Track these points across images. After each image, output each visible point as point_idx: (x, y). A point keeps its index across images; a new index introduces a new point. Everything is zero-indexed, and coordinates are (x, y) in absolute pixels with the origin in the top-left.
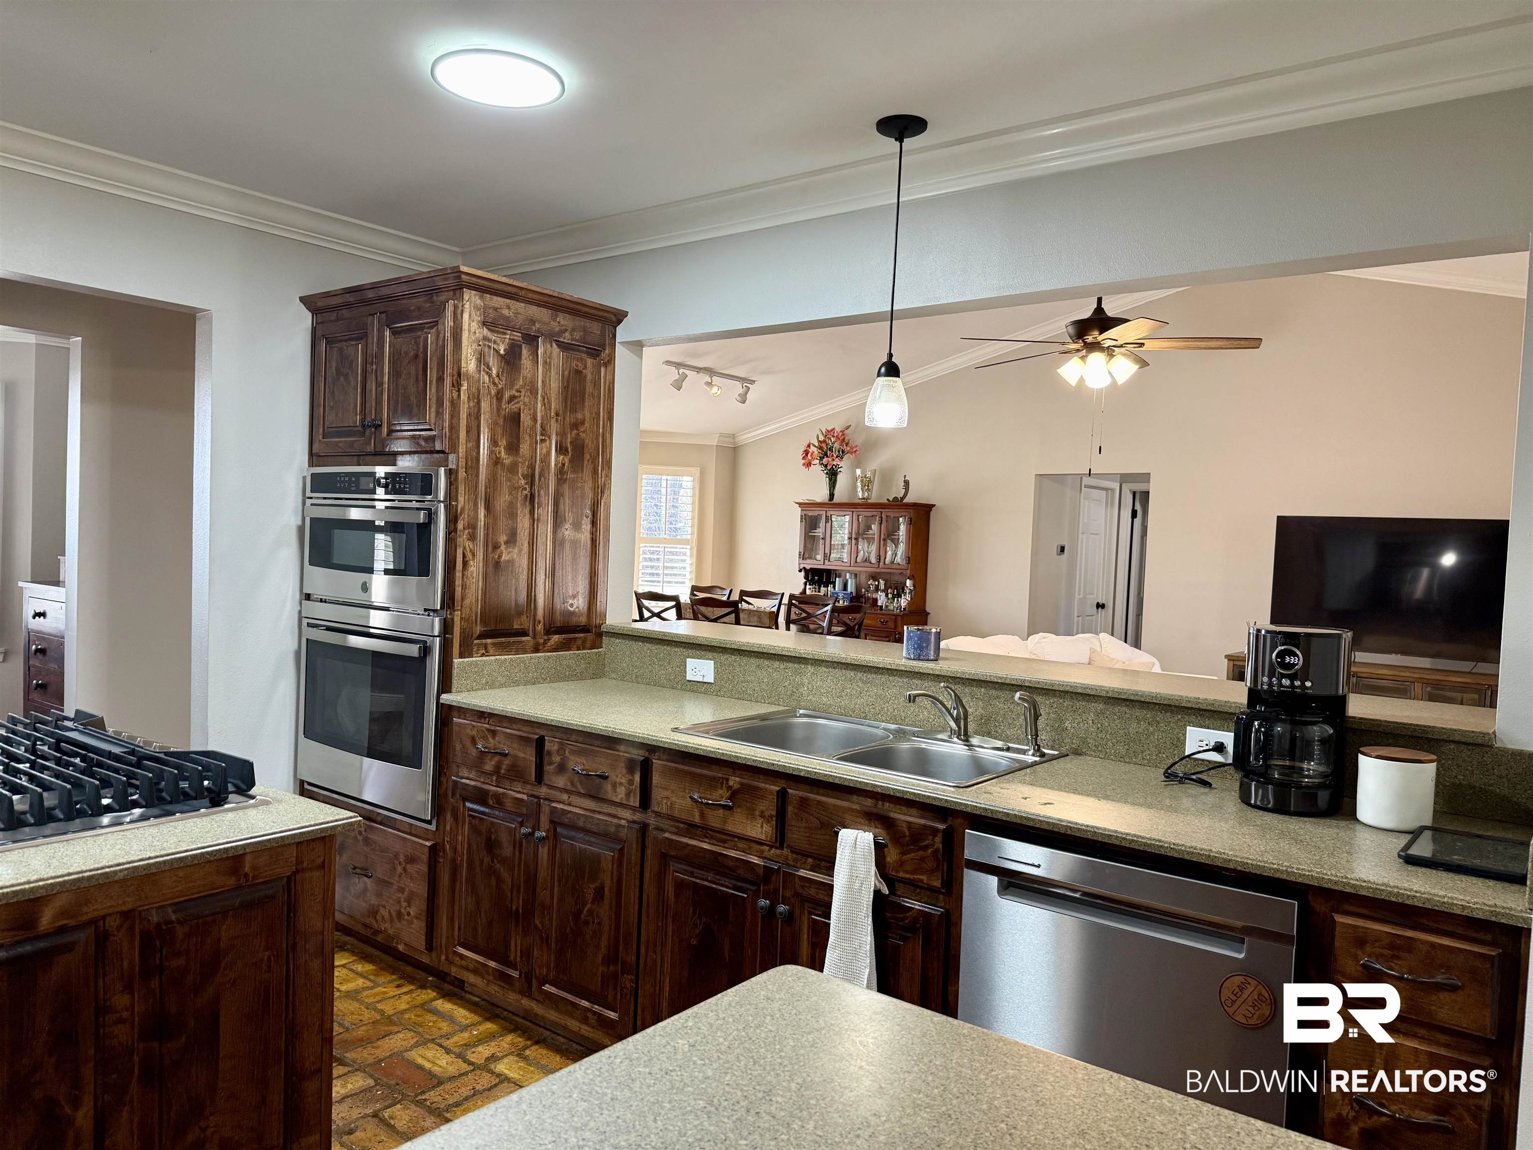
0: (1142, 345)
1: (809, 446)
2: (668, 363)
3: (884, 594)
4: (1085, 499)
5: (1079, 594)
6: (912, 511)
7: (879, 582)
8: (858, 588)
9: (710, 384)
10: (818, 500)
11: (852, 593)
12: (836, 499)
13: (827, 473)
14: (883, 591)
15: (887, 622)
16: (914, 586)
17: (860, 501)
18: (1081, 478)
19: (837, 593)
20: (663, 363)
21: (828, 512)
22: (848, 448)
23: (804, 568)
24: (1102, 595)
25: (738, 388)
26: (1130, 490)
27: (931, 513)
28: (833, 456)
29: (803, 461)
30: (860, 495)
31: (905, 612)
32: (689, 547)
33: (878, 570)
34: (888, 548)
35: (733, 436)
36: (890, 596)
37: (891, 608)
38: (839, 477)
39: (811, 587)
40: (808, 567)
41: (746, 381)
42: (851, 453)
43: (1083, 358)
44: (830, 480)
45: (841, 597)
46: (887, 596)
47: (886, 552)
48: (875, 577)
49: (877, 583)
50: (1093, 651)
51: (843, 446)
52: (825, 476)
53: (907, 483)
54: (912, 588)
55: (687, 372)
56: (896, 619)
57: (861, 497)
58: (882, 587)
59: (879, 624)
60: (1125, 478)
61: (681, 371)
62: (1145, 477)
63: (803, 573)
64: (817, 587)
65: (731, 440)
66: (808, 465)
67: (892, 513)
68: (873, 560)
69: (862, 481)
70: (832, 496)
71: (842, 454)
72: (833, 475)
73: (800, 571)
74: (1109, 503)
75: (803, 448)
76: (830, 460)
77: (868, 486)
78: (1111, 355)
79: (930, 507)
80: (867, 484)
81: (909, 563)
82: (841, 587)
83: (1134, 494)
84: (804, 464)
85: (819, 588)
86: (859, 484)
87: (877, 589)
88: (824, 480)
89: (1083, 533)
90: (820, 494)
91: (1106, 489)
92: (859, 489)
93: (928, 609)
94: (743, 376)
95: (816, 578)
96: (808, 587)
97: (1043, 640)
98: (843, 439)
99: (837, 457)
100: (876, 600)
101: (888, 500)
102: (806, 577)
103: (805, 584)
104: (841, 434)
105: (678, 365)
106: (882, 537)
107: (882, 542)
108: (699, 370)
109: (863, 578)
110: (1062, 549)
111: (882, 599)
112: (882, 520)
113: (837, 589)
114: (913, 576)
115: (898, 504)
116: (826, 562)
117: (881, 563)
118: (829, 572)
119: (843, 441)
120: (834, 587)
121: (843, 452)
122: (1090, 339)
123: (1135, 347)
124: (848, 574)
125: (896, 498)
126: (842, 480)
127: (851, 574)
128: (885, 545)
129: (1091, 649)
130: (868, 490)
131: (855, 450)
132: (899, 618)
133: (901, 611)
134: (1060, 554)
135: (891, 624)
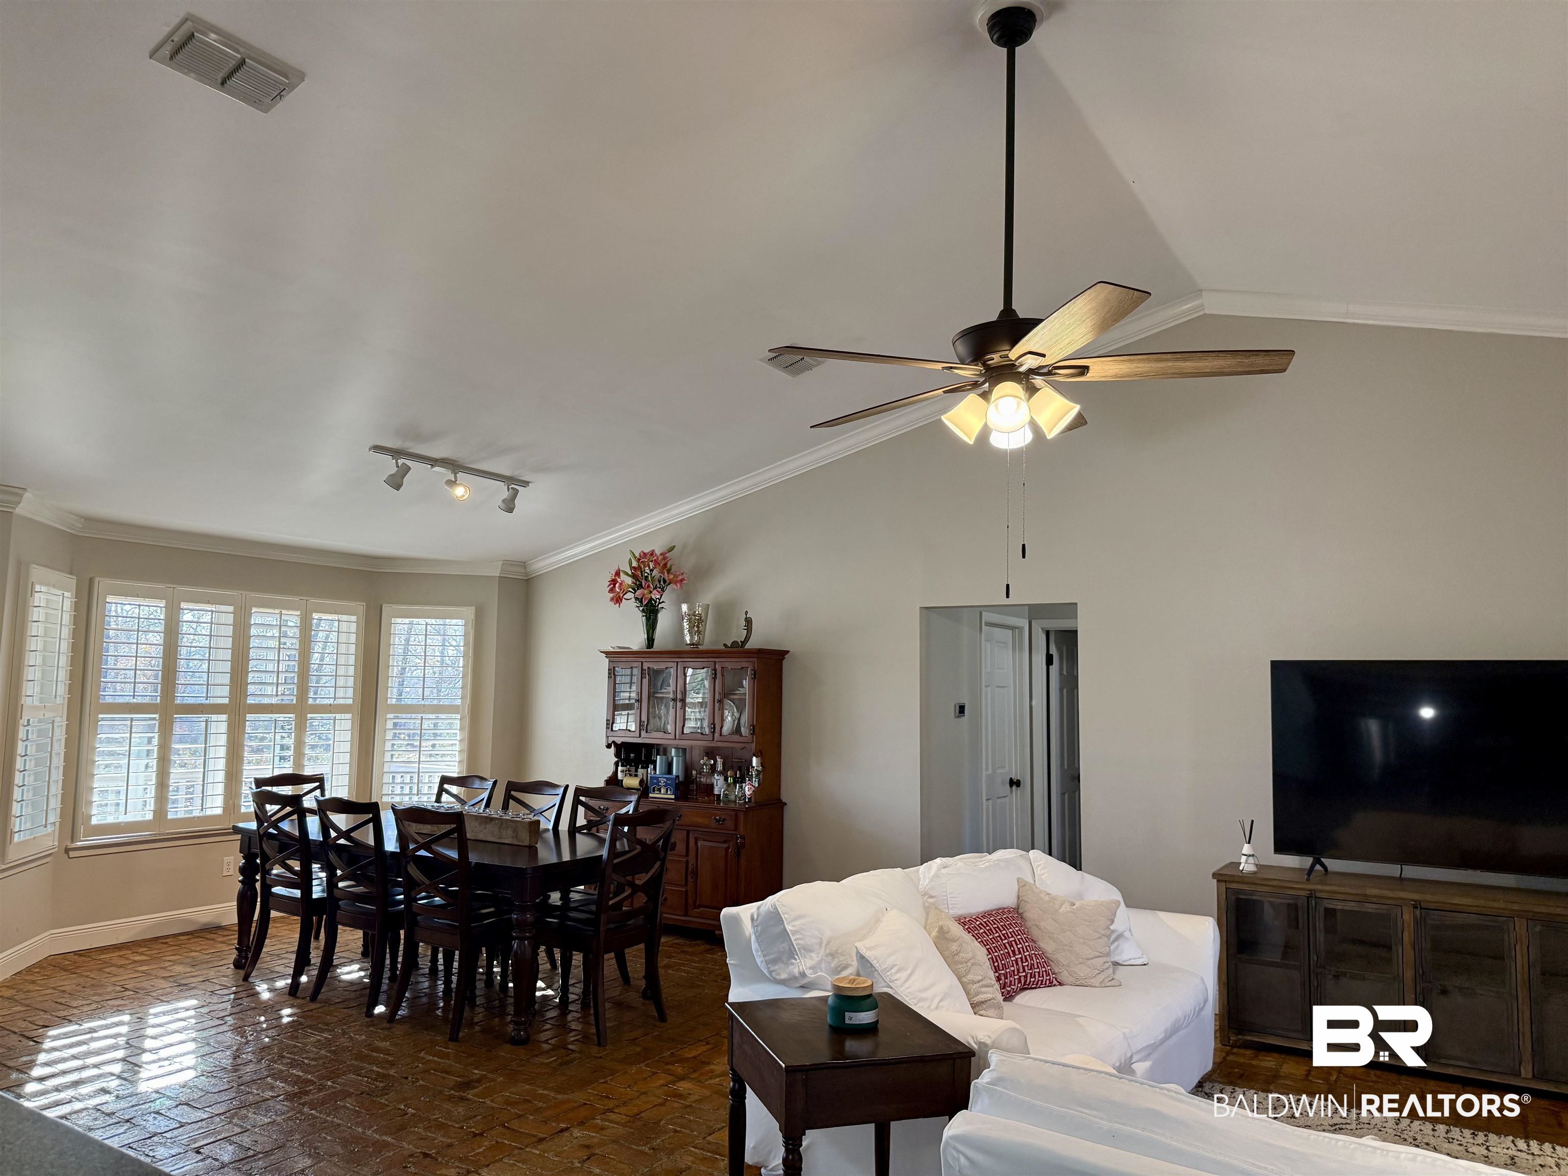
0: (1084, 370)
1: (618, 574)
2: (377, 448)
3: (722, 778)
4: (986, 640)
5: (987, 769)
6: (755, 660)
7: (715, 761)
8: (687, 769)
9: (452, 483)
10: (635, 647)
11: (677, 777)
12: (657, 646)
13: (643, 611)
14: (720, 773)
15: (724, 820)
16: (762, 766)
17: (688, 648)
18: (981, 613)
19: (657, 778)
20: (370, 450)
21: (645, 664)
22: (671, 577)
23: (614, 742)
24: (1016, 766)
25: (502, 491)
26: (1042, 629)
27: (784, 662)
28: (649, 586)
29: (612, 595)
30: (688, 639)
31: (752, 805)
32: (458, 716)
33: (713, 744)
34: (726, 712)
35: (524, 564)
36: (730, 780)
37: (732, 797)
38: (660, 615)
39: (624, 768)
40: (619, 741)
41: (514, 482)
42: (676, 583)
43: (985, 396)
44: (648, 619)
45: (662, 784)
46: (726, 779)
47: (723, 720)
48: (710, 753)
49: (712, 762)
50: (1022, 884)
51: (663, 573)
52: (641, 614)
53: (749, 621)
54: (760, 768)
55: (409, 463)
56: (736, 815)
57: (688, 642)
58: (720, 767)
59: (714, 824)
60: (1036, 611)
61: (400, 462)
62: (1070, 609)
63: (613, 749)
64: (633, 769)
65: (522, 570)
66: (618, 600)
67: (730, 664)
68: (707, 731)
69: (690, 620)
70: (650, 641)
71: (662, 586)
72: (651, 612)
73: (609, 746)
74: (1016, 646)
75: (610, 577)
76: (646, 592)
77: (698, 627)
78: (1032, 390)
79: (782, 654)
80: (697, 623)
81: (753, 734)
82: (664, 769)
83: (1048, 633)
84: (612, 599)
85: (636, 771)
86: (686, 625)
87: (713, 768)
88: (639, 619)
89: (986, 686)
90: (636, 640)
91: (1013, 628)
92: (686, 632)
93: (784, 798)
94: (507, 473)
95: (632, 755)
96: (620, 768)
97: (944, 871)
98: (663, 562)
99: (655, 588)
100: (711, 787)
101: (725, 645)
102: (617, 755)
103: (617, 764)
104: (661, 557)
105: (396, 453)
106: (717, 697)
107: (717, 705)
108: (434, 462)
109: (696, 754)
110: (962, 709)
111: (719, 785)
112: (716, 674)
113: (658, 773)
114: (760, 751)
115: (737, 650)
116: (643, 733)
117: (716, 735)
118: (649, 747)
119: (665, 567)
120: (655, 769)
121: (665, 581)
122: (995, 359)
123: (1072, 376)
124: (673, 750)
125: (735, 643)
126: (664, 620)
127: (677, 748)
128: (722, 709)
129: (1019, 880)
130: (699, 632)
131: (680, 578)
132: (741, 816)
133: (745, 802)
134: (959, 717)
135: (730, 824)
